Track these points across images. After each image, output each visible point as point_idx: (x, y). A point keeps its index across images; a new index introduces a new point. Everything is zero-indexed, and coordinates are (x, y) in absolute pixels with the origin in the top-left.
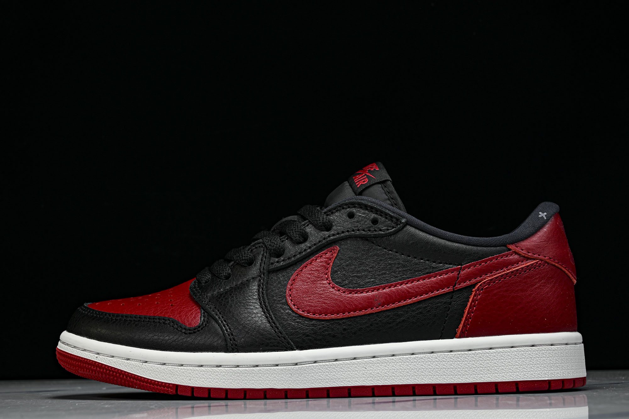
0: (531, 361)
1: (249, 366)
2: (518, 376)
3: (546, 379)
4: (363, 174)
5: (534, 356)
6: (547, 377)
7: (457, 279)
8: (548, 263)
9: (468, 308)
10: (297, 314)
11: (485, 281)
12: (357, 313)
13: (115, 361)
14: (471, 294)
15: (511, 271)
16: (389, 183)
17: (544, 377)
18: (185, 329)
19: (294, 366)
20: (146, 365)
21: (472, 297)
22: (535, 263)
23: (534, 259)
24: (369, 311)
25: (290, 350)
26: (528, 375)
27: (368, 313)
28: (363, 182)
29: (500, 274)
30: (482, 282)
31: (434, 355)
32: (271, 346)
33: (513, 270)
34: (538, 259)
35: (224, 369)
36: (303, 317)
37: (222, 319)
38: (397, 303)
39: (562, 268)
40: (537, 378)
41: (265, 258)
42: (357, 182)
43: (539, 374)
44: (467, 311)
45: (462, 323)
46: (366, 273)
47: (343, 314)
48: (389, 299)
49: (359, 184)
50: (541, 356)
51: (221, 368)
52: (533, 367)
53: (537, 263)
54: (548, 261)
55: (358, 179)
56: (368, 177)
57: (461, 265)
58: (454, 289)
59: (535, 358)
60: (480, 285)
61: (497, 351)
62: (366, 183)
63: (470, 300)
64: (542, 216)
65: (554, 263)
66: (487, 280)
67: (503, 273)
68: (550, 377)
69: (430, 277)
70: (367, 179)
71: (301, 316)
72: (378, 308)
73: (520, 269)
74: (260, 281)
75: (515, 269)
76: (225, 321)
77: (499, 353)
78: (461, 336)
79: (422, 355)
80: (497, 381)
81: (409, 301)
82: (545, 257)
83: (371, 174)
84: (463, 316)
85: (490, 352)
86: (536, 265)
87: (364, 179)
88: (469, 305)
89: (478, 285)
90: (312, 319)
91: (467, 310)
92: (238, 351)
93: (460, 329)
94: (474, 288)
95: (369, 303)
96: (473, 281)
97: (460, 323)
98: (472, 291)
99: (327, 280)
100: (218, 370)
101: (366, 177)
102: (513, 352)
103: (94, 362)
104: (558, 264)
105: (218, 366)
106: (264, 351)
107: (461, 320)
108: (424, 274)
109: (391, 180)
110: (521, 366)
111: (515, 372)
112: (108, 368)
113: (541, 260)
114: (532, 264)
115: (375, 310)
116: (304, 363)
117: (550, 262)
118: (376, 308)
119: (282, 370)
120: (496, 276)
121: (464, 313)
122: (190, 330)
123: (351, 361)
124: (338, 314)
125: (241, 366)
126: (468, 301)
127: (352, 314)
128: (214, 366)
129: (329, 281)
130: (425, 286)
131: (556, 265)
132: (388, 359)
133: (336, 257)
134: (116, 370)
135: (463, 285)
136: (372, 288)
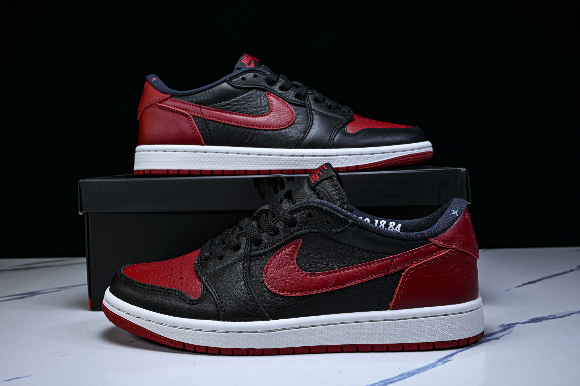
0: (444, 327)
1: (235, 332)
2: (435, 338)
3: (456, 339)
4: (316, 173)
5: (447, 323)
6: (457, 338)
7: (390, 266)
8: (459, 251)
9: (398, 288)
10: (271, 291)
11: (411, 267)
12: (316, 292)
13: (140, 321)
14: (401, 277)
15: (431, 259)
16: (334, 178)
17: (454, 338)
18: (190, 300)
19: (268, 333)
20: (161, 327)
21: (402, 279)
22: (449, 252)
23: (448, 249)
24: (324, 290)
25: (266, 320)
26: (442, 337)
27: (323, 291)
28: (316, 179)
29: (423, 262)
30: (409, 268)
31: (372, 323)
32: (252, 317)
33: (433, 258)
34: (451, 248)
35: (218, 334)
36: (275, 294)
37: (216, 294)
38: (345, 284)
39: (469, 253)
40: (449, 339)
41: (248, 246)
42: (311, 180)
43: (451, 336)
44: (397, 291)
45: (394, 299)
46: (322, 260)
47: (305, 292)
48: (339, 281)
49: (313, 181)
50: (452, 323)
51: (215, 333)
52: (446, 331)
53: (451, 251)
54: (459, 249)
55: (313, 177)
56: (319, 175)
57: (394, 255)
58: (388, 273)
59: (448, 324)
60: (408, 270)
61: (420, 320)
62: (318, 179)
63: (400, 282)
64: (455, 214)
65: (463, 250)
66: (413, 266)
67: (425, 261)
68: (459, 338)
69: (370, 264)
70: (318, 176)
71: (273, 293)
72: (331, 288)
73: (438, 257)
74: (244, 264)
75: (434, 257)
76: (219, 297)
77: (421, 321)
78: (392, 309)
79: (363, 323)
80: (419, 342)
81: (354, 283)
82: (457, 246)
83: (321, 173)
84: (394, 294)
85: (414, 321)
86: (450, 253)
87: (316, 177)
88: (399, 286)
89: (406, 270)
90: (281, 296)
91: (398, 289)
92: (227, 321)
93: (392, 304)
94: (403, 273)
95: (324, 284)
96: (403, 267)
97: (392, 299)
98: (402, 275)
99: (293, 265)
100: (213, 334)
101: (317, 175)
102: (431, 320)
103: (126, 321)
104: (466, 250)
105: (213, 331)
106: (246, 321)
107: (393, 297)
108: (365, 262)
109: (336, 175)
110: (437, 331)
111: (433, 335)
112: (135, 326)
113: (454, 249)
114: (447, 253)
115: (329, 289)
116: (276, 330)
117: (460, 249)
118: (330, 288)
119: (259, 336)
120: (420, 263)
121: (395, 291)
122: (193, 301)
123: (311, 328)
124: (301, 293)
125: (230, 332)
126: (399, 282)
127: (312, 292)
128: (210, 331)
129: (295, 266)
130: (366, 271)
131: (465, 251)
132: (339, 326)
133: (300, 248)
134: (141, 328)
135: (394, 270)
136: (326, 272)
